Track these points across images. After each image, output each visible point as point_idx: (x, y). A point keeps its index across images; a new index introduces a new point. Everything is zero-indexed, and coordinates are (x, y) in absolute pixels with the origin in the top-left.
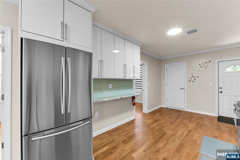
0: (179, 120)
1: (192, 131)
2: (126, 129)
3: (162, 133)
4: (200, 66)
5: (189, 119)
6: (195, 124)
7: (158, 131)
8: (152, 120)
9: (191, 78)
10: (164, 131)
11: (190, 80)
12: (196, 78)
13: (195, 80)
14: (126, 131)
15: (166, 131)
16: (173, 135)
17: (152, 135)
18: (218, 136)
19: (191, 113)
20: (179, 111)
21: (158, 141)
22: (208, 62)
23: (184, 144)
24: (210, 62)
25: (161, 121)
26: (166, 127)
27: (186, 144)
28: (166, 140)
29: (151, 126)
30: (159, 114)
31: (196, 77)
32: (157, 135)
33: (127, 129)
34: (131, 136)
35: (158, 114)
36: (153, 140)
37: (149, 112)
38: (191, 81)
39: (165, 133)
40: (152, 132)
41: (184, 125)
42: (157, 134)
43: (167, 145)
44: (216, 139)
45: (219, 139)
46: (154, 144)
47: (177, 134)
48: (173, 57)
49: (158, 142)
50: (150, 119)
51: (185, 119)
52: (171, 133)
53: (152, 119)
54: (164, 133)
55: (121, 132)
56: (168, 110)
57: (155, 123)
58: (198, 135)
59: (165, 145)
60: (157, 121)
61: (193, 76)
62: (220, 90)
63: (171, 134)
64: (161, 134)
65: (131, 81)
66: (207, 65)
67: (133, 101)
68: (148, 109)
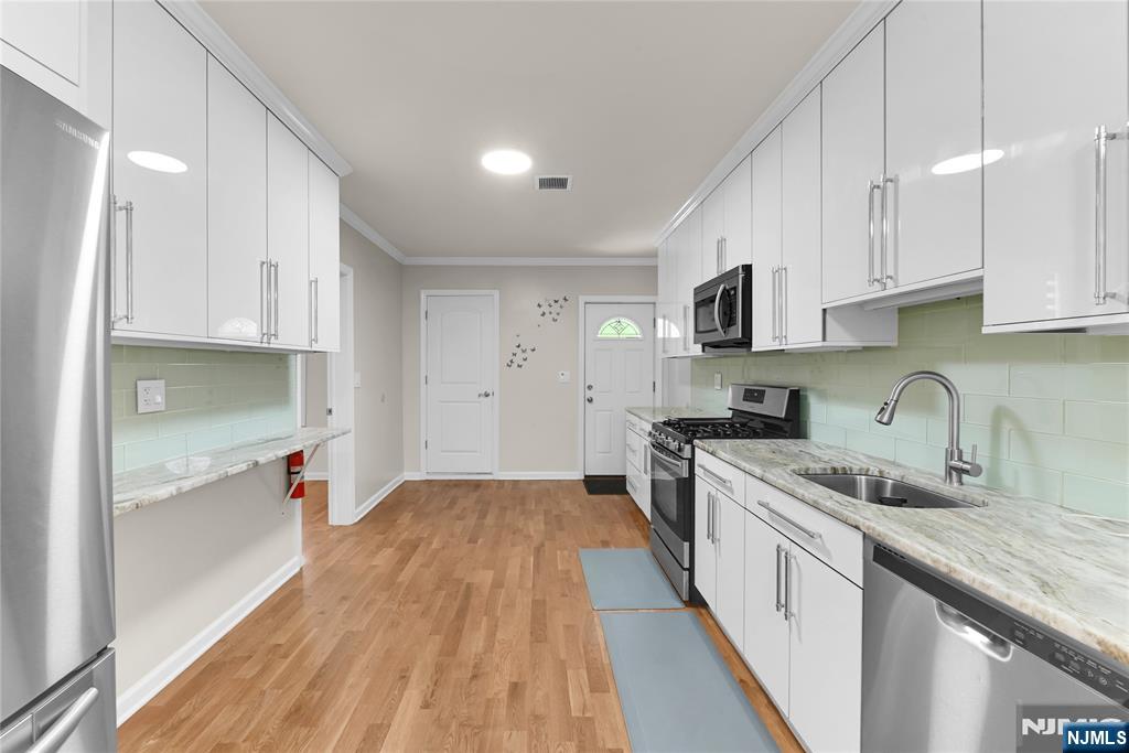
0: (490, 520)
1: (543, 545)
2: (273, 641)
3: (457, 592)
4: (541, 310)
5: (518, 508)
6: (541, 517)
7: (439, 588)
8: (390, 550)
9: (514, 355)
10: (463, 579)
11: (512, 361)
12: (529, 354)
13: (525, 360)
14: (282, 651)
15: (467, 580)
16: (498, 584)
17: (423, 614)
18: (609, 539)
19: (516, 482)
20: (477, 485)
21: (459, 631)
22: (561, 302)
23: (544, 601)
24: (565, 299)
25: (431, 543)
26: (462, 559)
27: (548, 599)
28: (486, 614)
29: (400, 579)
30: (411, 514)
31: (529, 351)
32: (441, 607)
33: (281, 641)
34: (325, 665)
35: (406, 514)
36: (438, 637)
37: (362, 516)
38: (514, 366)
39: (469, 586)
40: (415, 606)
41: (514, 533)
42: (439, 604)
43: (496, 631)
44: (607, 550)
45: (613, 548)
46: (451, 649)
47: (509, 572)
49: (461, 636)
50: (379, 547)
51: (505, 508)
52: (487, 577)
53: (391, 547)
54: (463, 587)
55: (253, 673)
56: (435, 489)
57: (410, 559)
58: (566, 553)
59: (491, 635)
60: (413, 546)
61: (519, 346)
62: (589, 394)
63: (490, 581)
64: (456, 598)
65: (279, 358)
66: (559, 310)
67: (289, 473)
68: (358, 504)
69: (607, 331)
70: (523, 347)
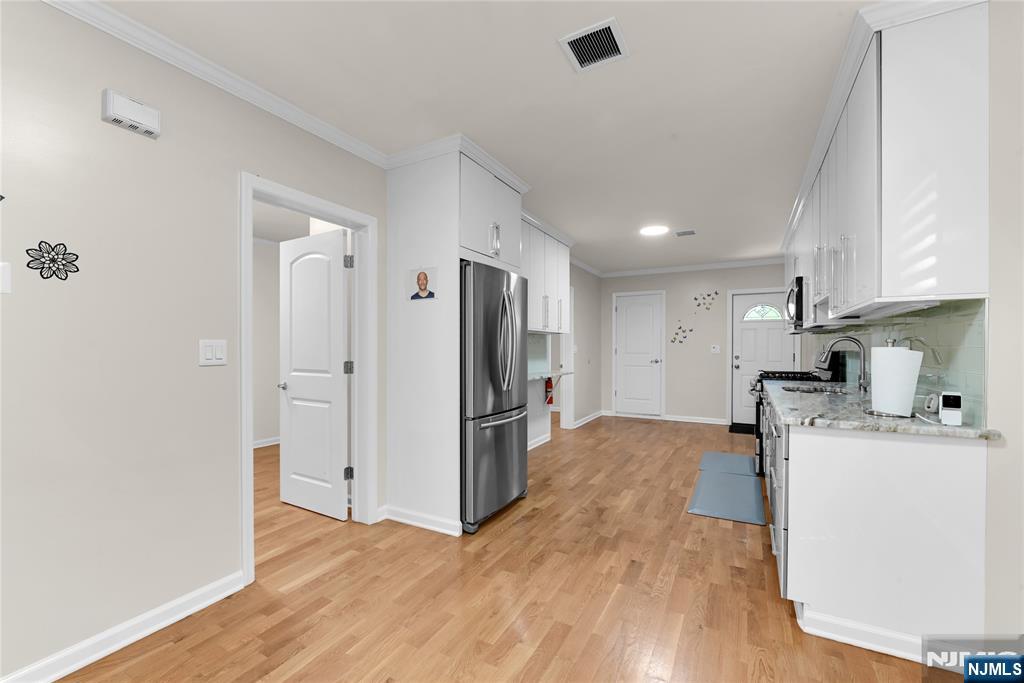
0: (652, 436)
1: (682, 448)
3: (626, 455)
4: (697, 302)
9: (677, 334)
11: (675, 339)
12: (688, 333)
13: (685, 337)
17: (608, 459)
19: (677, 423)
20: (648, 421)
21: (625, 465)
22: (713, 295)
24: (716, 293)
25: (615, 439)
26: (631, 447)
27: (675, 463)
31: (688, 331)
32: (617, 458)
36: (615, 465)
37: (578, 426)
38: (677, 342)
40: (605, 456)
48: (630, 273)
50: (588, 438)
52: (643, 453)
53: (593, 438)
56: (621, 421)
57: (603, 443)
60: (605, 440)
61: (680, 328)
62: (736, 362)
66: (711, 301)
67: (546, 391)
68: (576, 419)
69: (753, 315)
70: (683, 328)
